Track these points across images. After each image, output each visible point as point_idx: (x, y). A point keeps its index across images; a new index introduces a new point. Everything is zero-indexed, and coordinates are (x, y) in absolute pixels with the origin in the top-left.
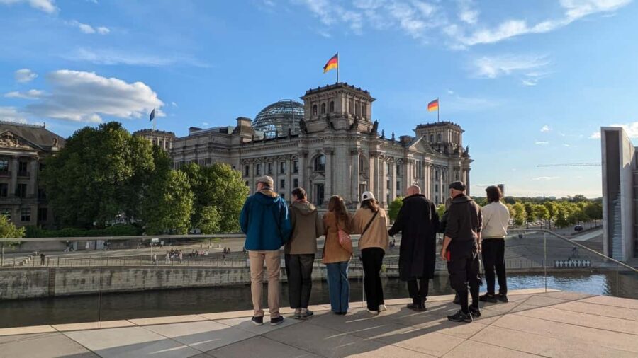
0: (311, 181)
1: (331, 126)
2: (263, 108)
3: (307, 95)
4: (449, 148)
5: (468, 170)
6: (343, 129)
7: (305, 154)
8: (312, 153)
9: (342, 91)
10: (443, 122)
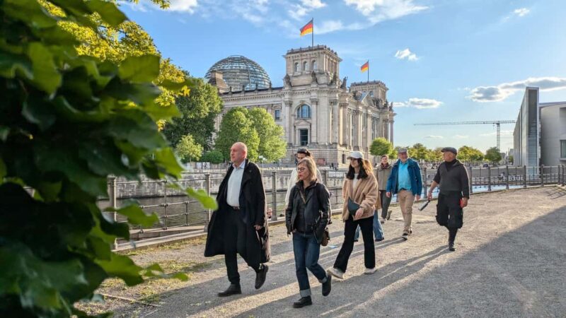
0: (295, 127)
1: (316, 81)
2: (214, 64)
3: (288, 54)
4: (380, 103)
5: (392, 122)
6: (325, 84)
7: (290, 104)
8: (296, 103)
9: (324, 52)
10: (375, 81)
